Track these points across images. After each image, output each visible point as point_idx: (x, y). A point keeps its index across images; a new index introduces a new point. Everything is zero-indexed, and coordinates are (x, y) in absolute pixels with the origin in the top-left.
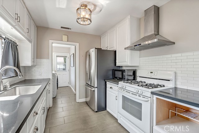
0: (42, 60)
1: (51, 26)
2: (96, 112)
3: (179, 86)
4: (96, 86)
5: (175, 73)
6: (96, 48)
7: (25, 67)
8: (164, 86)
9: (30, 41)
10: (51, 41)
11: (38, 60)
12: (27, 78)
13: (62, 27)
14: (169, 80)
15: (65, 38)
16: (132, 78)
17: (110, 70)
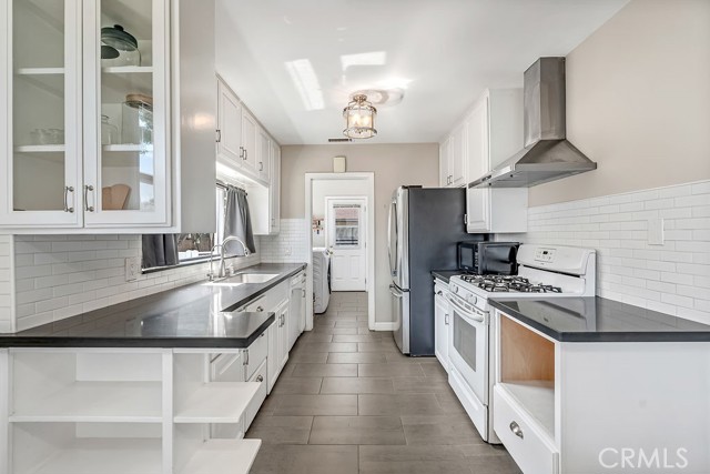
0: (291, 220)
1: (307, 141)
2: (408, 355)
3: (606, 294)
4: (405, 285)
5: (597, 254)
6: (404, 187)
7: (260, 236)
8: (559, 290)
9: (266, 184)
10: (308, 176)
11: (283, 220)
12: (263, 261)
13: (330, 140)
14: (578, 276)
15: (339, 163)
16: (508, 267)
17: (451, 244)
